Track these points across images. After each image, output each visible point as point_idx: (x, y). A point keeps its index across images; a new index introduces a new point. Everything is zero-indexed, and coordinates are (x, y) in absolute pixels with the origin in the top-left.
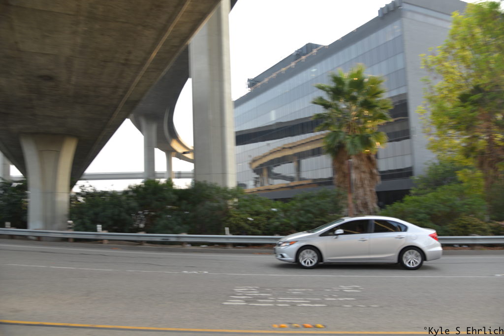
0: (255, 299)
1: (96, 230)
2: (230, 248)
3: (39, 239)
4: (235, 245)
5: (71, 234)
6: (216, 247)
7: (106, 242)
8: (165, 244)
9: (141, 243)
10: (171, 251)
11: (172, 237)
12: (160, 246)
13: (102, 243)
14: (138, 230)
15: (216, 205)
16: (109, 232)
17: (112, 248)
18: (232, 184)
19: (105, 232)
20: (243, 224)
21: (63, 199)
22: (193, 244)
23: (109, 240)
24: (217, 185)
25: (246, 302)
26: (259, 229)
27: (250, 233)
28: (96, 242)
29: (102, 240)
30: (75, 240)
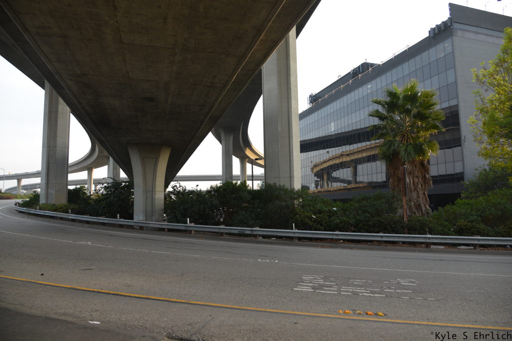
0: (321, 287)
1: (187, 223)
2: (296, 241)
3: (141, 228)
4: (300, 239)
5: (166, 225)
6: (284, 240)
7: (193, 232)
8: (241, 235)
9: (222, 234)
10: (246, 242)
11: (247, 230)
12: (237, 238)
13: (190, 233)
14: (219, 223)
15: (284, 204)
16: (195, 224)
17: (198, 238)
18: (297, 186)
19: (193, 225)
20: (307, 220)
21: (160, 196)
22: (264, 237)
23: (195, 231)
24: (286, 187)
25: (313, 289)
26: (321, 225)
27: (313, 229)
28: (187, 232)
29: (191, 231)
30: (170, 230)
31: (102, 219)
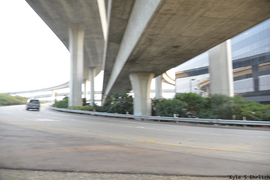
1: (173, 117)
3: (143, 120)
6: (235, 126)
7: (177, 122)
8: (210, 124)
9: (197, 123)
13: (175, 123)
17: (183, 125)
18: (232, 95)
19: (177, 118)
20: (250, 115)
21: (149, 102)
23: (179, 121)
26: (260, 118)
30: (161, 121)
31: (116, 115)
